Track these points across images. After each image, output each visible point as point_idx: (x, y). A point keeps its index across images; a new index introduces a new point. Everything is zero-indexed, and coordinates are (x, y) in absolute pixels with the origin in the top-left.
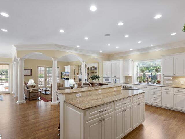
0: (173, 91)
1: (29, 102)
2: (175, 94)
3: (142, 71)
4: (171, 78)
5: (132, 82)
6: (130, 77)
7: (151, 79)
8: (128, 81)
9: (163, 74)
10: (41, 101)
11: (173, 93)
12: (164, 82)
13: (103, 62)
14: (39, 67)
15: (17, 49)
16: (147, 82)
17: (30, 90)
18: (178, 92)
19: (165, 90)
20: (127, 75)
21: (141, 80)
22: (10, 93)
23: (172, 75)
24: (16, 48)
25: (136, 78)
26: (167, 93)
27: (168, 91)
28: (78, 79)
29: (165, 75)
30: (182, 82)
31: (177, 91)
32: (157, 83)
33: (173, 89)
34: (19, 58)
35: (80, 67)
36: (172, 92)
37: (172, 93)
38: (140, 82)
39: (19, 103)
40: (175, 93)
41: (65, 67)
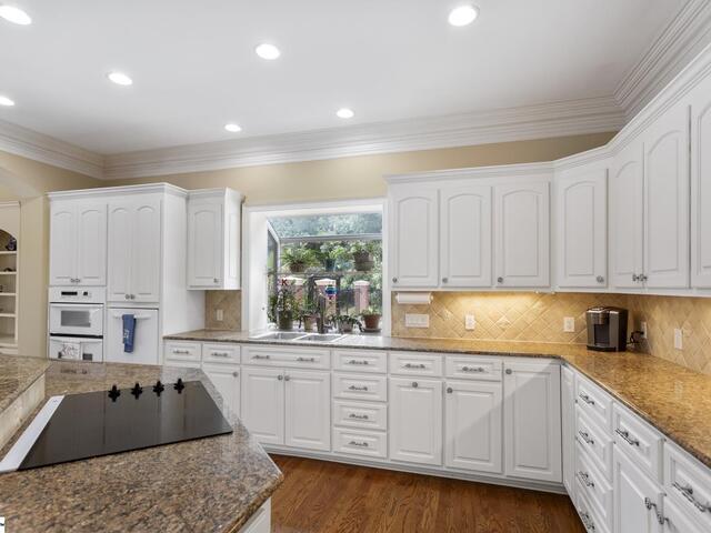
0: (440, 374)
2: (450, 391)
3: (297, 266)
4: (427, 299)
5: (239, 329)
6: (233, 298)
7: (338, 306)
8: (217, 324)
9: (395, 280)
11: (443, 384)
12: (394, 321)
16: (318, 321)
18: (464, 375)
19: (407, 371)
20: (209, 284)
21: (289, 313)
23: (432, 282)
25: (265, 303)
26: (415, 385)
27: (419, 372)
29: (404, 282)
30: (467, 317)
31: (459, 371)
32: (364, 326)
33: (444, 360)
36: (438, 377)
37: (439, 382)
38: (285, 324)
40: (450, 384)
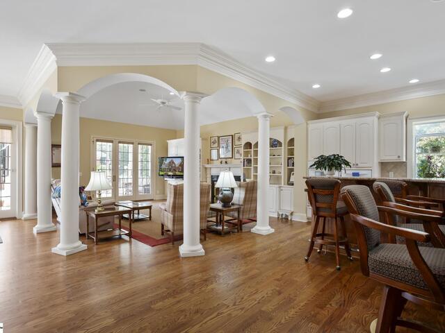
1: (95, 247)
10: (130, 242)
13: (309, 122)
14: (97, 140)
15: (57, 62)
17: (96, 207)
20: (394, 158)
22: (14, 219)
24: (54, 56)
28: (209, 176)
34: (67, 94)
35: (214, 143)
39: (64, 253)
41: (167, 143)
